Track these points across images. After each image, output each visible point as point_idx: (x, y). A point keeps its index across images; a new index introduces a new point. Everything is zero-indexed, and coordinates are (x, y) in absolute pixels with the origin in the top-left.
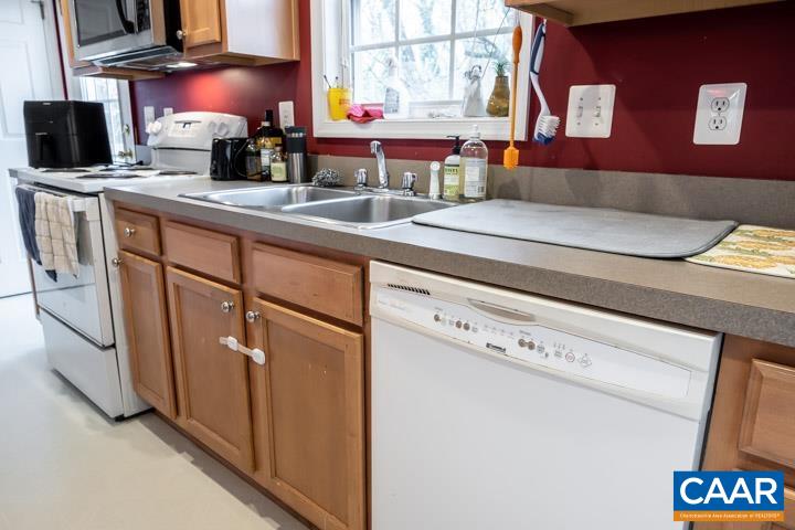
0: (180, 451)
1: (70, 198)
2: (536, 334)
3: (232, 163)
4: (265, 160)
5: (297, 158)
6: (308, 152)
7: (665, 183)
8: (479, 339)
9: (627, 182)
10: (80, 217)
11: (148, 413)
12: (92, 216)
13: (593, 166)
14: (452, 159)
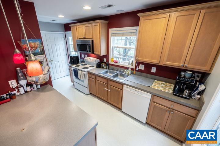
0: (96, 98)
1: (84, 72)
2: (139, 92)
3: (99, 66)
4: (103, 66)
5: (107, 66)
6: (108, 65)
7: (149, 75)
8: (134, 92)
9: (145, 74)
10: (85, 74)
11: (91, 94)
12: (86, 74)
13: (142, 72)
14: (127, 70)
